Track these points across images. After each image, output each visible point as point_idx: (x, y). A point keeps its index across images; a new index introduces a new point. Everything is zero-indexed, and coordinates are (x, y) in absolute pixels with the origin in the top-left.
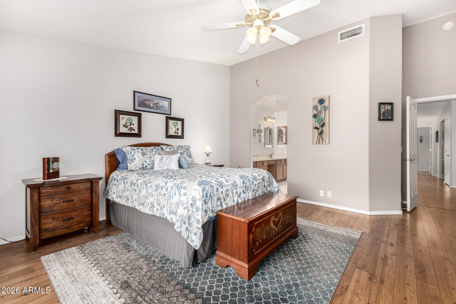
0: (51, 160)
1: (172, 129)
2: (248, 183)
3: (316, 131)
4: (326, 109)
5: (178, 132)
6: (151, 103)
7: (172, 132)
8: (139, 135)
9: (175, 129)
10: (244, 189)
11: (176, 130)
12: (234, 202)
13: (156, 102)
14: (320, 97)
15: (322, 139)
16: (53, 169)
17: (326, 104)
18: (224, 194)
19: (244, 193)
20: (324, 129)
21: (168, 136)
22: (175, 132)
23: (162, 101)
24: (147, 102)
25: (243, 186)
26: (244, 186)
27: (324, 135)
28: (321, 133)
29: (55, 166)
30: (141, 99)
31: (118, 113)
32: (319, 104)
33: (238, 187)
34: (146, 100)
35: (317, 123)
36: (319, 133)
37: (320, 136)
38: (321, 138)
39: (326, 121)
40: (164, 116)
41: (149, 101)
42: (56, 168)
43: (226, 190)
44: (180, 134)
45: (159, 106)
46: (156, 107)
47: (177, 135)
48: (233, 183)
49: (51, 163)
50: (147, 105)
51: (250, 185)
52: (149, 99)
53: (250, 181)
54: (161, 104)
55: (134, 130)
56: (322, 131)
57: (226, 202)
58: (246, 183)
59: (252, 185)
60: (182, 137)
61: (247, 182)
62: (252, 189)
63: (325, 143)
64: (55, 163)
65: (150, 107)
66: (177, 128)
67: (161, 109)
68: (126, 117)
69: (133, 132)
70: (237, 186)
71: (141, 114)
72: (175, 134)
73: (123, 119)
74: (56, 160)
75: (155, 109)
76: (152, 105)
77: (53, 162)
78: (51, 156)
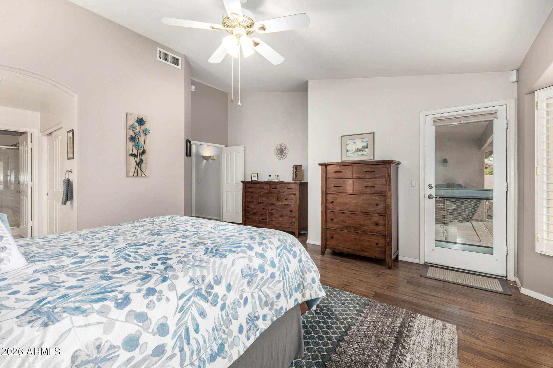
3: (132, 159)
4: (146, 132)
14: (139, 115)
15: (141, 170)
17: (147, 126)
20: (143, 157)
27: (143, 165)
28: (139, 164)
32: (137, 124)
35: (134, 148)
36: (136, 163)
37: (138, 167)
38: (139, 169)
39: (147, 148)
56: (141, 161)
63: (144, 176)
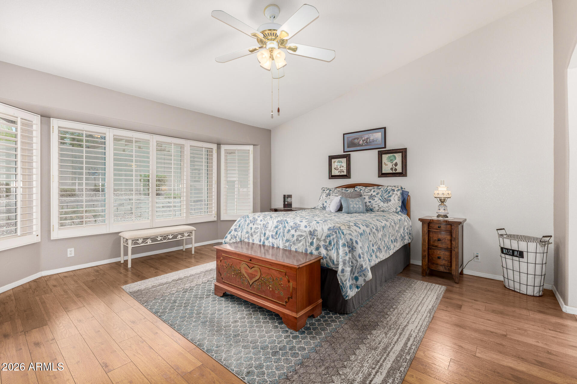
0: (286, 196)
1: (387, 165)
2: (281, 230)
5: (396, 168)
6: (360, 140)
7: (386, 169)
8: (347, 176)
9: (391, 164)
10: (274, 234)
11: (393, 165)
12: (260, 241)
13: (366, 138)
16: (287, 202)
18: (253, 230)
19: (273, 237)
21: (382, 175)
22: (392, 169)
23: (372, 134)
24: (356, 141)
25: (273, 230)
26: (275, 231)
29: (289, 200)
30: (350, 139)
31: (331, 158)
33: (268, 229)
34: (355, 139)
40: (376, 151)
41: (358, 139)
42: (289, 201)
43: (255, 228)
44: (399, 170)
45: (369, 141)
46: (366, 143)
47: (394, 172)
48: (265, 223)
49: (286, 198)
50: (356, 144)
51: (283, 233)
52: (357, 137)
53: (285, 228)
54: (371, 138)
55: (343, 172)
57: (253, 238)
58: (279, 228)
59: (287, 234)
60: (403, 174)
61: (281, 228)
62: (285, 238)
64: (289, 199)
65: (359, 145)
66: (394, 162)
67: (373, 143)
68: (337, 160)
69: (342, 174)
70: (267, 227)
71: (350, 154)
72: (391, 172)
73: (336, 163)
74: (290, 196)
75: (365, 145)
76: (361, 142)
77: (287, 198)
78: (286, 194)
